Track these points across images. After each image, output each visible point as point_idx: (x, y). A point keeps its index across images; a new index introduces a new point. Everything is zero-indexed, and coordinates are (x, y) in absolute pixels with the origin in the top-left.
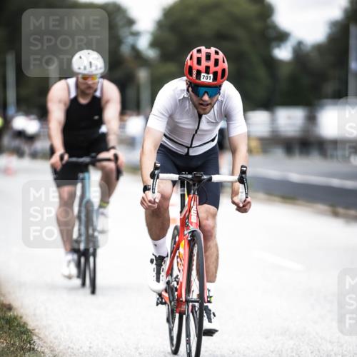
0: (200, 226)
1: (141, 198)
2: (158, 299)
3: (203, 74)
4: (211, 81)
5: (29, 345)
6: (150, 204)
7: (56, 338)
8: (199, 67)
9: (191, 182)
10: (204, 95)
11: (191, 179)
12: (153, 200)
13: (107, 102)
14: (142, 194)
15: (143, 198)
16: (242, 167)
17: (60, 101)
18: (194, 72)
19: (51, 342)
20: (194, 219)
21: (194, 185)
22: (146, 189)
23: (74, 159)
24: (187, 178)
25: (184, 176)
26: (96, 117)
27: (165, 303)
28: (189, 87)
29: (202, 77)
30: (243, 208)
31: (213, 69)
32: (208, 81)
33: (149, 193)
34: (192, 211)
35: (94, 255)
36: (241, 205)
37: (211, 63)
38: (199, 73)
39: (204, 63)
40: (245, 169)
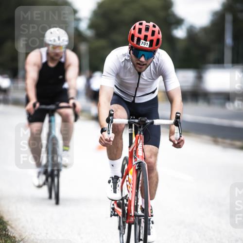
0: (145, 159)
1: (99, 138)
2: (112, 212)
3: (142, 41)
4: (148, 46)
5: (4, 232)
6: (106, 142)
7: (23, 227)
8: (140, 36)
9: (138, 125)
10: (141, 56)
11: (137, 123)
12: (109, 139)
13: (69, 65)
14: (100, 135)
15: (101, 138)
16: (177, 113)
17: (35, 65)
18: (136, 39)
19: (20, 230)
20: (140, 153)
21: (140, 127)
22: (103, 130)
23: (44, 107)
24: (134, 122)
25: (133, 120)
26: (61, 77)
27: (117, 215)
28: (130, 50)
29: (141, 43)
30: (178, 145)
31: (150, 37)
32: (146, 46)
33: (105, 134)
34: (139, 147)
35: (58, 176)
36: (176, 142)
37: (149, 33)
38: (139, 39)
39: (144, 33)
40: (179, 115)
